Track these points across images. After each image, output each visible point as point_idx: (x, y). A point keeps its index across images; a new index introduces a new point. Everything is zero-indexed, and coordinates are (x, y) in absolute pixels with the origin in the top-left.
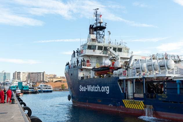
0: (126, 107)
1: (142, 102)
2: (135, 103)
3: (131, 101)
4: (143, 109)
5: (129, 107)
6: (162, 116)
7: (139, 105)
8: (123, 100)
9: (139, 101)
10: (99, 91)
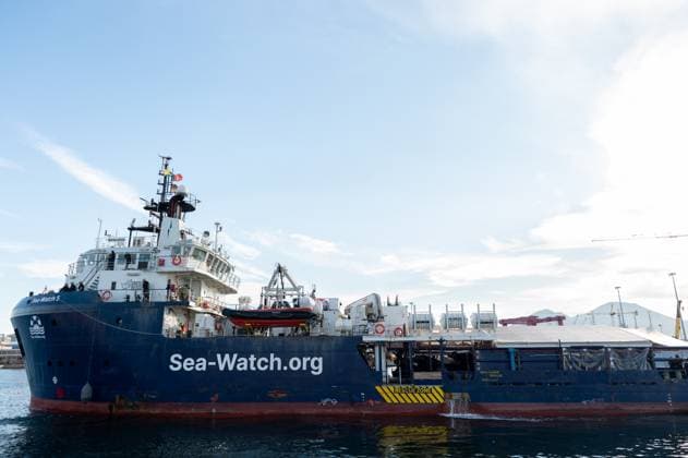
0: (389, 401)
1: (437, 387)
2: (416, 391)
3: (403, 387)
4: (442, 401)
5: (396, 401)
6: (493, 409)
7: (430, 395)
8: (378, 388)
9: (430, 387)
10: (279, 368)
